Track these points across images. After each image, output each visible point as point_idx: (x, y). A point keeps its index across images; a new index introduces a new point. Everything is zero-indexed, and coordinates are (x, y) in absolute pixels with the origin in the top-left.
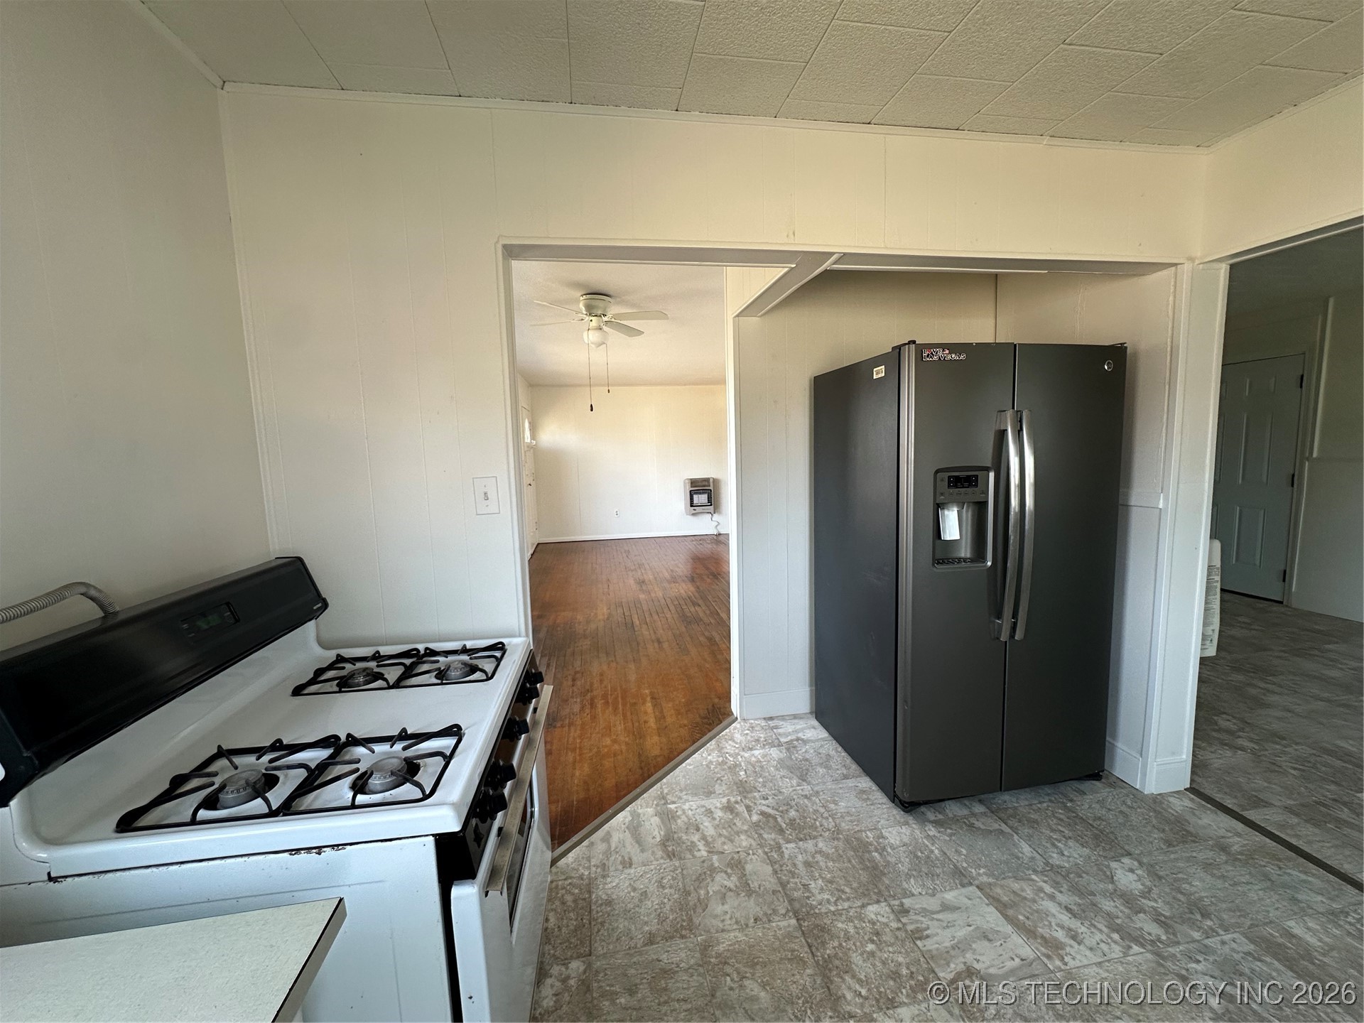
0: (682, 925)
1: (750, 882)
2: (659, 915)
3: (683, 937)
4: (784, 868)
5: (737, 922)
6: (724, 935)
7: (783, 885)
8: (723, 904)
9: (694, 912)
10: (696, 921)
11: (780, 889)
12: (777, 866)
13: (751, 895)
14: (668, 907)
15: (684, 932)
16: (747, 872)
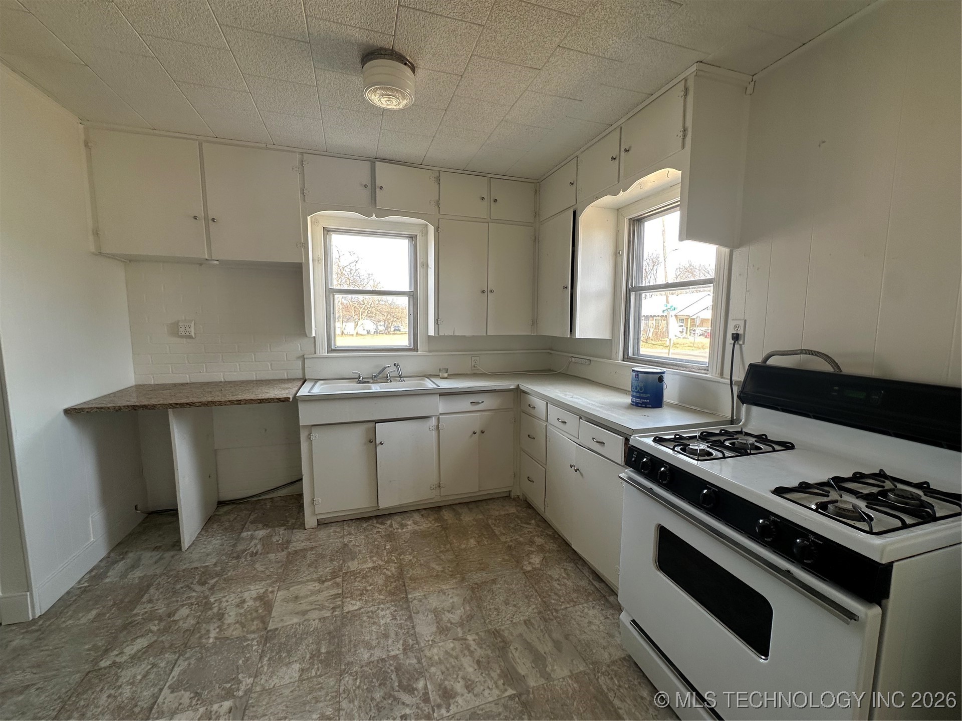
0: (478, 589)
1: (435, 618)
2: (493, 593)
3: (476, 584)
4: (406, 631)
5: (445, 593)
6: (453, 587)
7: (410, 618)
8: (453, 602)
9: (471, 596)
10: (469, 592)
11: (413, 614)
12: (412, 632)
13: (434, 609)
14: (489, 598)
15: (476, 586)
16: (435, 625)
